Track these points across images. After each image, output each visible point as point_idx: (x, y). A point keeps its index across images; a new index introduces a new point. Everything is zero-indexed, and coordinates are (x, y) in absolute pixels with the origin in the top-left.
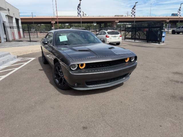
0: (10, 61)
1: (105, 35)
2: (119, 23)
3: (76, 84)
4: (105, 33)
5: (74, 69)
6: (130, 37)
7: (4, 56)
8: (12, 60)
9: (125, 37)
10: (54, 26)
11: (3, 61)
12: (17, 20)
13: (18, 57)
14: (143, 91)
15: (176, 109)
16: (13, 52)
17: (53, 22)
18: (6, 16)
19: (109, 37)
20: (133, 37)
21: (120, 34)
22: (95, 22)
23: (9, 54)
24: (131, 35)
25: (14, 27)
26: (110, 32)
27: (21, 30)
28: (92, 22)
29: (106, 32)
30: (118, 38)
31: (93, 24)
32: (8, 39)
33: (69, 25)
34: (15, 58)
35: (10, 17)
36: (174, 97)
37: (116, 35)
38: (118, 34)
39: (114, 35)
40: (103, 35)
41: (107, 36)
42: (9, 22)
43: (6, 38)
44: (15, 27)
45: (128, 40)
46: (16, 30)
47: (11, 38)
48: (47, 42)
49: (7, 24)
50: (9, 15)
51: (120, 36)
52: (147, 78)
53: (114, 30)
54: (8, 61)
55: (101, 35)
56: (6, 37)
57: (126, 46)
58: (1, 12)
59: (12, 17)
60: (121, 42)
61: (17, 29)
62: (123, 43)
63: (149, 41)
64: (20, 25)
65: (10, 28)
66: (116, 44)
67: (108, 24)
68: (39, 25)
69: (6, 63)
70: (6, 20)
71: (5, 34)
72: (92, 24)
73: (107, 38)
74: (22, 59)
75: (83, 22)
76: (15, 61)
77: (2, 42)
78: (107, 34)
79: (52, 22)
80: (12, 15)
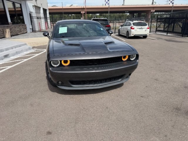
0: (25, 52)
1: (130, 27)
2: (156, 13)
3: (60, 82)
4: (130, 24)
5: (55, 66)
6: (162, 29)
7: (20, 47)
8: (27, 50)
9: (156, 29)
10: (83, 16)
11: (17, 51)
12: (45, 10)
13: (33, 48)
14: (142, 97)
15: (172, 126)
16: (30, 43)
17: (83, 12)
18: (33, 6)
19: (133, 29)
20: (165, 30)
21: (148, 26)
22: (127, 11)
23: (26, 44)
24: (163, 27)
25: (41, 18)
26: (135, 23)
27: (49, 21)
28: (124, 12)
29: (132, 22)
30: (145, 30)
31: (126, 14)
32: (34, 30)
33: (99, 15)
34: (30, 49)
35: (37, 8)
36: (178, 109)
37: (143, 27)
38: (145, 25)
39: (140, 27)
40: (128, 26)
41: (131, 28)
42: (36, 13)
43: (32, 29)
44: (43, 18)
45: (160, 33)
46: (43, 21)
47: (37, 29)
48: (47, 34)
49: (34, 15)
50: (36, 5)
51: (148, 28)
52: (156, 81)
53: (141, 21)
54: (22, 51)
55: (126, 26)
56: (32, 27)
57: (154, 40)
58: (28, 2)
59: (39, 8)
60: (148, 35)
61: (44, 19)
62: (151, 37)
63: (185, 34)
64: (48, 15)
65: (38, 18)
66: (142, 37)
67: (143, 14)
68: (70, 15)
69: (19, 53)
70: (33, 10)
71: (32, 24)
72: (124, 14)
73: (132, 30)
74: (37, 50)
75: (111, 12)
76: (29, 52)
77: (28, 32)
78: (132, 25)
79: (81, 12)
80: (39, 5)
